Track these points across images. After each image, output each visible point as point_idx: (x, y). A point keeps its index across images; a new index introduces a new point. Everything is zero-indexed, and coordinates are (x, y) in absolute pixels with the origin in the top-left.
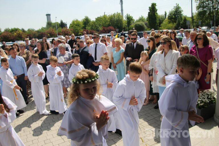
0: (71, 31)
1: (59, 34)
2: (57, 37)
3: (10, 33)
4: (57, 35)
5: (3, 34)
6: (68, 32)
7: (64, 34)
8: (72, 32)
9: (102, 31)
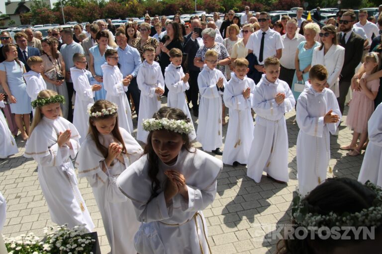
0: (219, 4)
1: (199, 9)
2: (195, 13)
3: (118, 4)
4: (195, 10)
5: (108, 6)
6: (214, 4)
7: (208, 9)
8: (222, 4)
9: (277, 6)
